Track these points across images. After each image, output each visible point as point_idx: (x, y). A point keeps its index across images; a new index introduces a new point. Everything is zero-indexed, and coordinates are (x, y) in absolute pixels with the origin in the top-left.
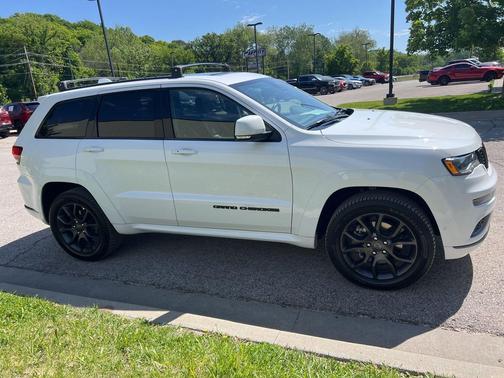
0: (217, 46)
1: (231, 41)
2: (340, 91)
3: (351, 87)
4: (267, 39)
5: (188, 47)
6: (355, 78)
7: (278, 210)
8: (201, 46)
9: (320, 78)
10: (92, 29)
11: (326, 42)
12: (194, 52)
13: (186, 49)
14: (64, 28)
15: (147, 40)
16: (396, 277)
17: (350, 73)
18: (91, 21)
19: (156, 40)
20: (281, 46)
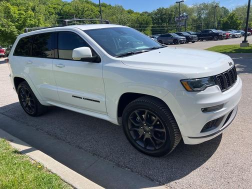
0: (164, 14)
1: (172, 11)
2: (226, 39)
3: (234, 37)
4: (192, 10)
5: (149, 15)
6: (238, 32)
7: (99, 102)
8: (156, 14)
9: (214, 31)
10: (105, 7)
11: (226, 11)
12: (152, 17)
13: (148, 16)
14: (93, 7)
15: (130, 12)
16: (155, 150)
17: (236, 29)
18: (106, 3)
19: (135, 12)
20: (199, 14)
